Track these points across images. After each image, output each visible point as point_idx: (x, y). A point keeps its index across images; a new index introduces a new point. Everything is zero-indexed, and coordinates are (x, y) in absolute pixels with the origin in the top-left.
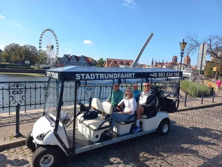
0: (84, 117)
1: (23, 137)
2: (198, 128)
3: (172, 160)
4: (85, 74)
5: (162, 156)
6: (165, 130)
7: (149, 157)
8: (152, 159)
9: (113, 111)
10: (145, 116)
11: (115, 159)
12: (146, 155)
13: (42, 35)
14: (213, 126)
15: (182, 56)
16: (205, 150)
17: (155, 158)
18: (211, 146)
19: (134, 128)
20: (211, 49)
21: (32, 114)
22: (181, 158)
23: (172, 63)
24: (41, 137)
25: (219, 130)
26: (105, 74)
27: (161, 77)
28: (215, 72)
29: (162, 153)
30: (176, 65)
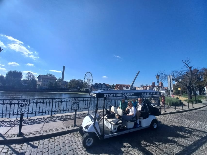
0: (107, 117)
1: (77, 126)
2: (176, 126)
3: (163, 147)
4: (108, 94)
5: (155, 144)
6: (155, 127)
7: (147, 144)
8: (150, 146)
9: (123, 114)
10: (142, 118)
11: (127, 144)
12: (145, 143)
13: (86, 75)
14: (186, 125)
15: (158, 83)
16: (183, 141)
17: (152, 146)
18: (187, 138)
19: (136, 125)
20: (175, 78)
21: (81, 114)
22: (168, 146)
23: (152, 86)
24: (87, 127)
25: (190, 127)
26: (118, 94)
27: (148, 95)
28: (180, 91)
29: (155, 142)
30: (155, 87)
